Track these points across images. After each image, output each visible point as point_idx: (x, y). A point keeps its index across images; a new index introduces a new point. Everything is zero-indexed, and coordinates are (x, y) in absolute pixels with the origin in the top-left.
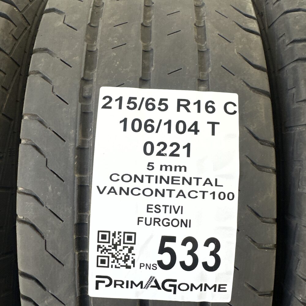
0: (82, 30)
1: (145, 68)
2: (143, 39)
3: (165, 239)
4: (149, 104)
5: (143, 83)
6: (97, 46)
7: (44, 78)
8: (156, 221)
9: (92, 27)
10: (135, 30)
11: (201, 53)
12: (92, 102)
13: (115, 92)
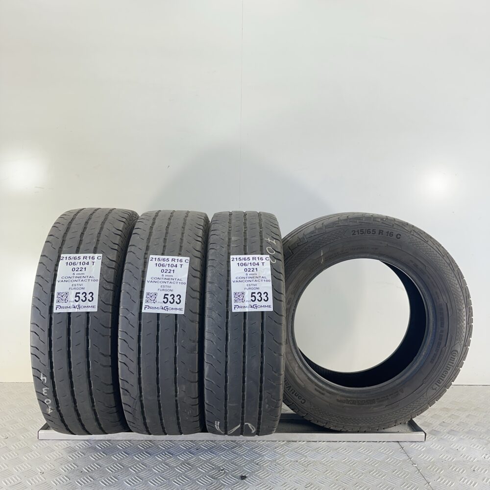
0: (146, 240)
1: (164, 251)
2: (164, 243)
3: (165, 295)
4: (164, 260)
5: (163, 254)
6: (150, 244)
7: (133, 253)
8: (163, 290)
9: (149, 239)
10: (162, 240)
11: (181, 247)
12: (147, 259)
13: (154, 257)
